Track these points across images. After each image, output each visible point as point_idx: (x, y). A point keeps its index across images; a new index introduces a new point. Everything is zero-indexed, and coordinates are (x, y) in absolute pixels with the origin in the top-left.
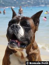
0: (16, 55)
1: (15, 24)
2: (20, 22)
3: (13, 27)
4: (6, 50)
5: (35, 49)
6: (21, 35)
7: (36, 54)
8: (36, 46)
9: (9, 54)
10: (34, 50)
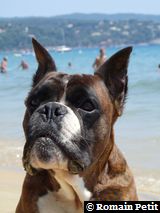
0: (58, 198)
1: (50, 104)
2: (65, 94)
4: (25, 182)
5: (118, 172)
7: (119, 190)
8: (122, 165)
9: (35, 197)
10: (114, 176)
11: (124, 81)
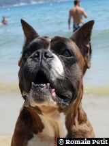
3: (38, 57)
6: (57, 73)
11: (88, 46)
